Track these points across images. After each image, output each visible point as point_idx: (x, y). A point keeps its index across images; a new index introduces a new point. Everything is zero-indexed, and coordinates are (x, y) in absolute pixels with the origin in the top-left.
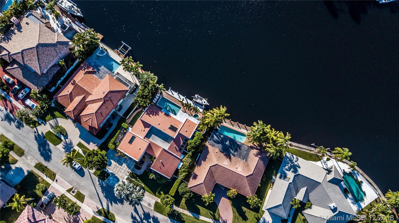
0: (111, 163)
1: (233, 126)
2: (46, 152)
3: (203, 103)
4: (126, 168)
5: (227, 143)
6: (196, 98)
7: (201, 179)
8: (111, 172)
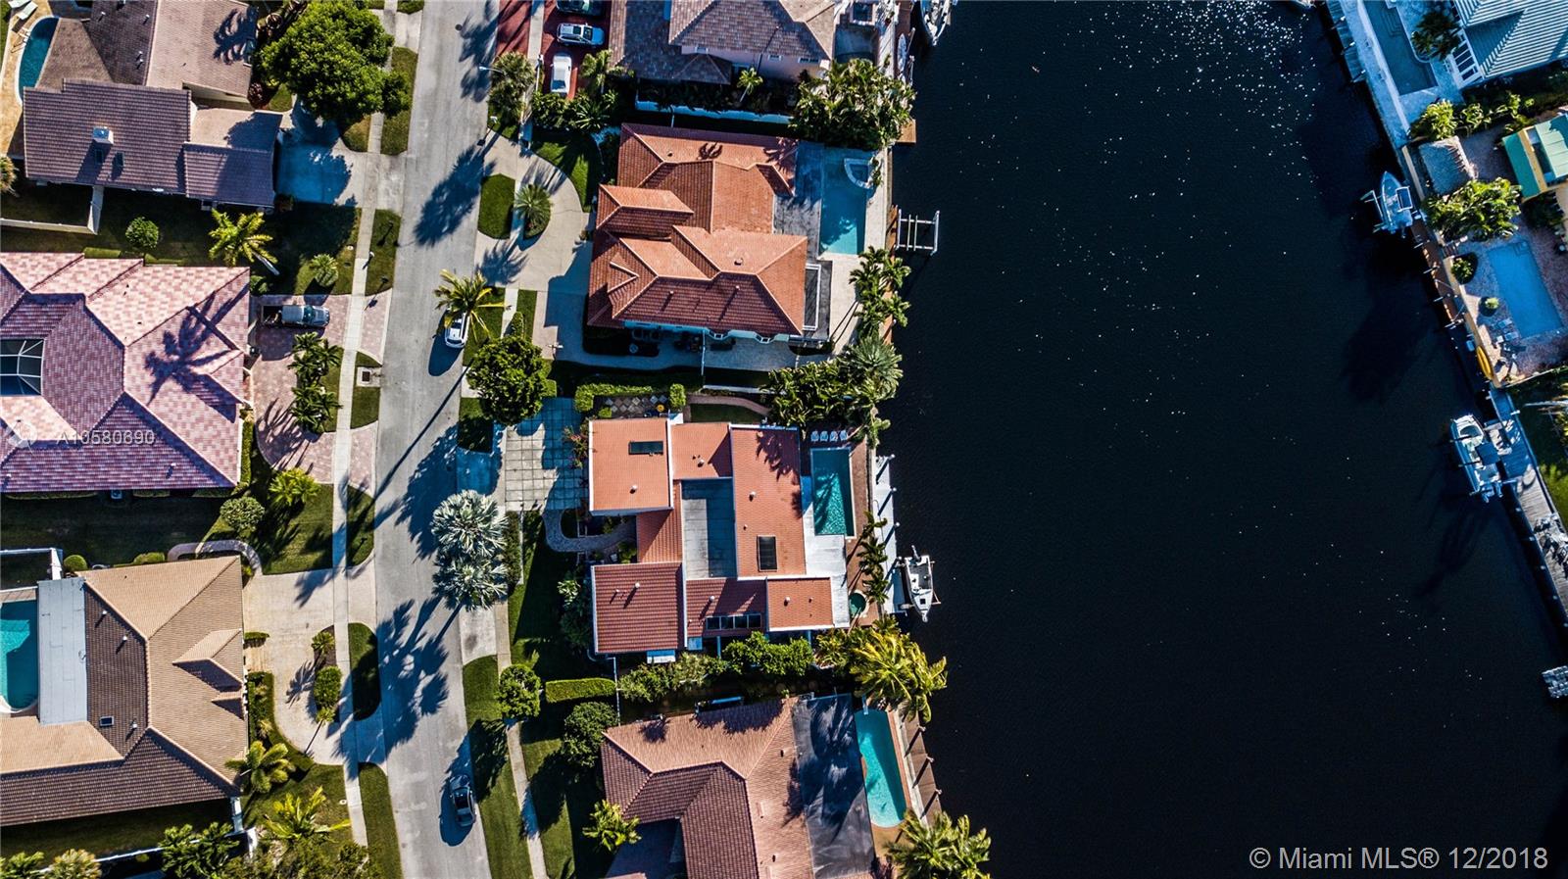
0: (532, 431)
1: (907, 754)
2: (444, 214)
3: (917, 599)
4: (544, 488)
5: (834, 769)
6: (919, 564)
7: (659, 759)
8: (503, 450)
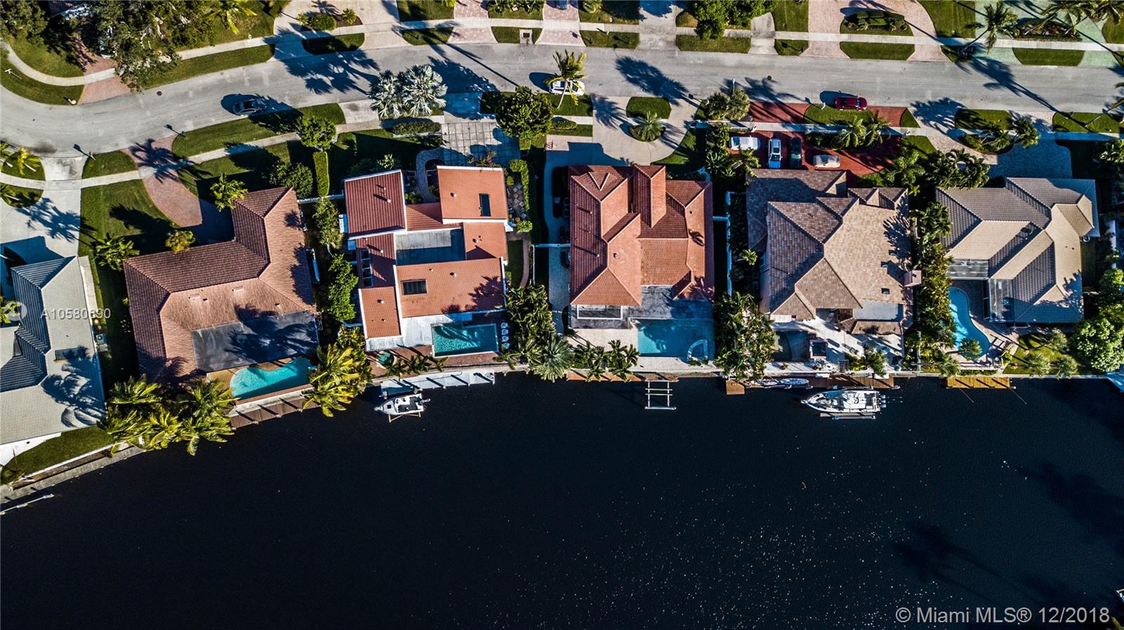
0: (496, 138)
1: (282, 400)
2: (639, 74)
3: (391, 403)
4: (458, 147)
5: (268, 342)
6: (417, 404)
7: (274, 223)
8: (482, 121)
